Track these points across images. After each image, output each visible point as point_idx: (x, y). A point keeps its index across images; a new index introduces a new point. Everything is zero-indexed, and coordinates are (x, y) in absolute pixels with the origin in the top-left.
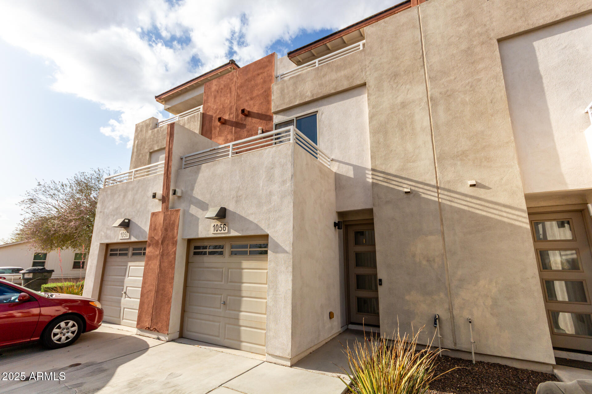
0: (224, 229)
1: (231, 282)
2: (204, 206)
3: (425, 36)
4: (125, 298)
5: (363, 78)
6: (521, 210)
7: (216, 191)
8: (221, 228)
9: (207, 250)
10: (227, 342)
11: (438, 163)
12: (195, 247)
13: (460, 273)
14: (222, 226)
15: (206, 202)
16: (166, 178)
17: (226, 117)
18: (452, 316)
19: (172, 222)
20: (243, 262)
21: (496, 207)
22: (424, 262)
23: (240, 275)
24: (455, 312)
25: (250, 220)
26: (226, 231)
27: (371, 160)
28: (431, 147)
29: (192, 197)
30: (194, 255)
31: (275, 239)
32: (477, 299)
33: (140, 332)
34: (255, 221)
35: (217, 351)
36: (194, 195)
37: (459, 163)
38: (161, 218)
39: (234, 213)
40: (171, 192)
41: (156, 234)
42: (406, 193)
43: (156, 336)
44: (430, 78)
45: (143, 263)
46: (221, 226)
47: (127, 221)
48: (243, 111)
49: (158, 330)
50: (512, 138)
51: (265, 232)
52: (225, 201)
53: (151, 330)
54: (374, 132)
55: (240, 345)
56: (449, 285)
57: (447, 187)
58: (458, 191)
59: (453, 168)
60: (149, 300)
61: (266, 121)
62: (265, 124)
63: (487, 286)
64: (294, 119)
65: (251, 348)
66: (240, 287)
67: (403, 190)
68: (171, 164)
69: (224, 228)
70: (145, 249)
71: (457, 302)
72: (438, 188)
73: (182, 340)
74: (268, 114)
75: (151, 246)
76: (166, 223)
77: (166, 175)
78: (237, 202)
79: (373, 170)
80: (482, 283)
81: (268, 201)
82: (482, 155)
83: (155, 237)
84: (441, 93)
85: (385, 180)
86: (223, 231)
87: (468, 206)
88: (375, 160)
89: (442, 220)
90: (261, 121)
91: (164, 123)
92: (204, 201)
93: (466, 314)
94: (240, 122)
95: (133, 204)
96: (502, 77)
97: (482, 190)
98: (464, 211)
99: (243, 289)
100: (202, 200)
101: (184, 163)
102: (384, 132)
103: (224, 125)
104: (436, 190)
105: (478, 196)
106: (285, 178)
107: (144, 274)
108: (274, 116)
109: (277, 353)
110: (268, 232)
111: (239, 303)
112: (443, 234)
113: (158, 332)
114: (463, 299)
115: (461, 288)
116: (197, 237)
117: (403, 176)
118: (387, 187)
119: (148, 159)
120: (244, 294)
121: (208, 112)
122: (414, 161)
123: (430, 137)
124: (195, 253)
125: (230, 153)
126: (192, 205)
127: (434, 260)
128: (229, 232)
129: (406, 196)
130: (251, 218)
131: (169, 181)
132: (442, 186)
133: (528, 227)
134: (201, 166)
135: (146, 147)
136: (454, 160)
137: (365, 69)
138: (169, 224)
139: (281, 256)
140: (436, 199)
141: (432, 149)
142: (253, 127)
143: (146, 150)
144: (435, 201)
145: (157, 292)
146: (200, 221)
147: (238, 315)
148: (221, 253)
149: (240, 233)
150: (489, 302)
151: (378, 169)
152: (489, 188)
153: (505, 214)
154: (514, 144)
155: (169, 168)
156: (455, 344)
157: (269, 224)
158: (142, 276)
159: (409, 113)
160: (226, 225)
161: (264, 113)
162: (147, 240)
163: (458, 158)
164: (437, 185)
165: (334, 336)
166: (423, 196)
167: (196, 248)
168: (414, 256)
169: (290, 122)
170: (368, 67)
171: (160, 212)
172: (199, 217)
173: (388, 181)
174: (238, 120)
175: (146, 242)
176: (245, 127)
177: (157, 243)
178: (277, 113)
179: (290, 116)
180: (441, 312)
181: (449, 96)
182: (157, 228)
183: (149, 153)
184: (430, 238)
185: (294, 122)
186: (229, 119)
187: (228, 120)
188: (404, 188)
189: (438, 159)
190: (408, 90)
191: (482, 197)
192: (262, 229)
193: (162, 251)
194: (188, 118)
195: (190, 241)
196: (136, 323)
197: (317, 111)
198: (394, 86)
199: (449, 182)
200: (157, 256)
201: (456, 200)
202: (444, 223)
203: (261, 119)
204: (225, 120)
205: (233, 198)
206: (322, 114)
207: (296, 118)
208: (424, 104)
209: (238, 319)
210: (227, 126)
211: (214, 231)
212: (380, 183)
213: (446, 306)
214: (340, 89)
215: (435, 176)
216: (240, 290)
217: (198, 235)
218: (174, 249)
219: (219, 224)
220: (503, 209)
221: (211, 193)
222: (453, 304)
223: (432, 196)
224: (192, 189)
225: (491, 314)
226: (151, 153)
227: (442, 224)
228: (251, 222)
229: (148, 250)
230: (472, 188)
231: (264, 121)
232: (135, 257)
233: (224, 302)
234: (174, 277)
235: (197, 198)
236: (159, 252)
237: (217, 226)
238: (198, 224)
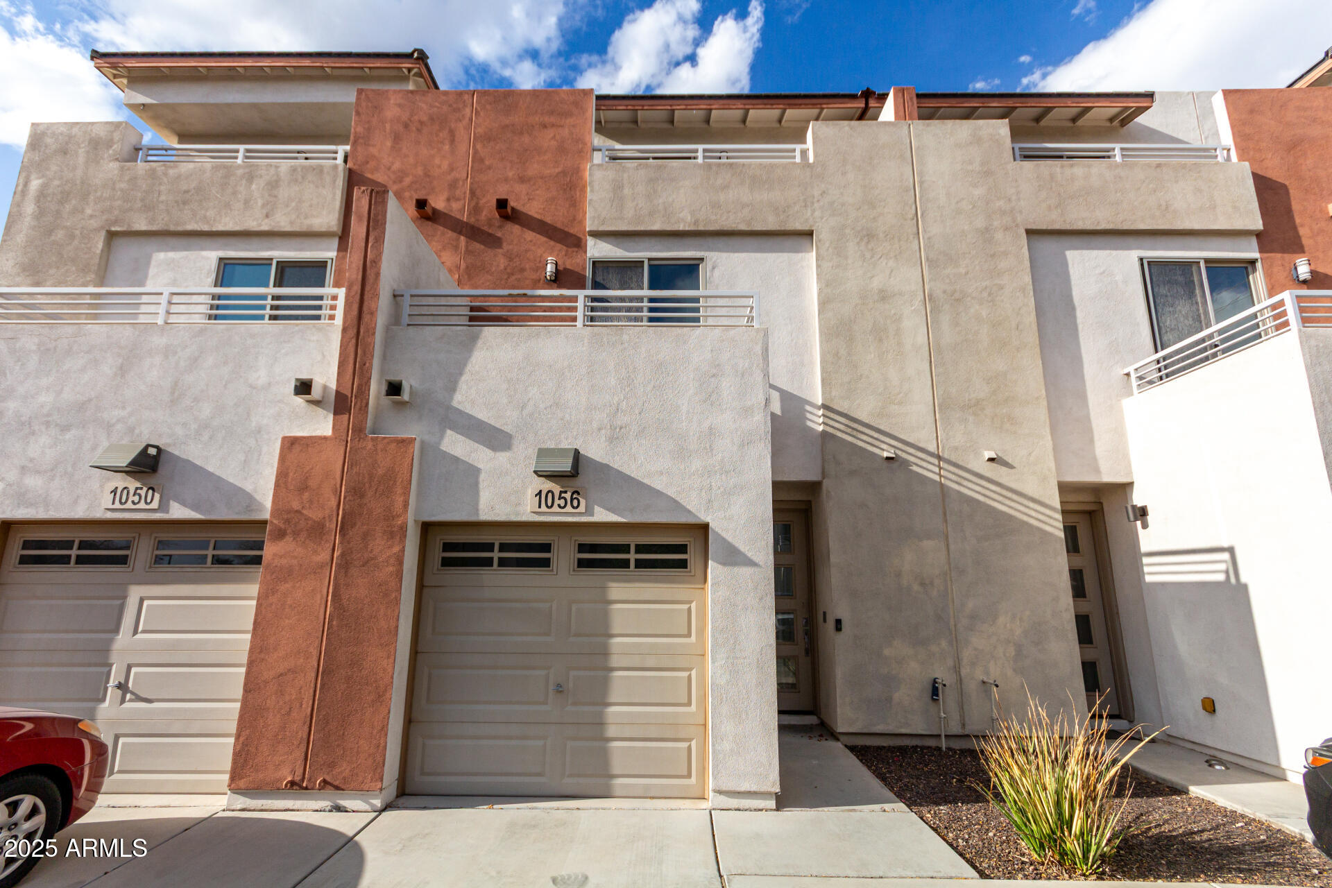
0: (575, 505)
1: (576, 635)
2: (496, 439)
3: (921, 183)
4: (123, 701)
5: (807, 220)
6: (1053, 509)
7: (542, 406)
8: (563, 501)
9: (495, 555)
10: (569, 784)
11: (939, 413)
12: (445, 544)
13: (970, 604)
14: (568, 496)
15: (507, 429)
16: (354, 341)
17: (438, 203)
18: (958, 679)
19: (380, 472)
20: (613, 585)
21: (1023, 501)
22: (916, 587)
23: (603, 618)
24: (964, 672)
25: (655, 489)
26: (582, 509)
27: (822, 388)
28: (930, 383)
29: (449, 408)
30: (442, 565)
31: (729, 537)
32: (995, 647)
33: (244, 802)
34: (671, 492)
36: (455, 405)
37: (971, 418)
38: (334, 458)
39: (605, 468)
40: (376, 388)
41: (311, 502)
42: (888, 458)
43: (326, 804)
44: (927, 259)
45: (254, 589)
46: (563, 495)
47: (152, 451)
48: (502, 204)
49: (336, 783)
50: (1044, 392)
51: (699, 517)
52: (575, 434)
53: (308, 788)
54: (828, 334)
55: (609, 787)
56: (955, 625)
57: (953, 459)
58: (968, 466)
59: (963, 426)
60: (287, 698)
61: (567, 246)
62: (564, 253)
63: (1008, 625)
64: (644, 261)
65: (647, 787)
67: (881, 455)
69: (575, 502)
70: (259, 546)
71: (967, 654)
72: (939, 458)
73: (402, 800)
74: (571, 231)
75: (289, 539)
76: (358, 474)
77: (352, 332)
78: (611, 440)
79: (825, 407)
80: (1001, 620)
81: (705, 448)
82: (1004, 411)
83: (305, 512)
84: (944, 292)
85: (849, 430)
86: (569, 509)
87: (983, 495)
88: (831, 388)
89: (945, 514)
90: (552, 243)
92: (497, 426)
93: (980, 676)
94: (485, 228)
95: (173, 402)
96: (1032, 293)
97: (1004, 469)
98: (976, 501)
99: (614, 650)
100: (492, 422)
101: (407, 310)
102: (848, 339)
103: (430, 223)
104: (936, 462)
105: (995, 478)
106: (749, 403)
107: (256, 623)
108: (590, 242)
109: (745, 787)
111: (603, 686)
112: (947, 537)
113: (337, 789)
114: (976, 649)
115: (972, 630)
116: (473, 519)
117: (882, 427)
118: (852, 444)
119: (98, 252)
121: (372, 174)
122: (900, 403)
123: (928, 364)
124: (446, 563)
125: (580, 314)
126: (449, 432)
127: (932, 583)
128: (589, 511)
129: (886, 464)
130: (657, 484)
131: (364, 353)
132: (946, 456)
133: (1062, 535)
134: (481, 331)
135: (89, 211)
136: (964, 412)
137: (813, 203)
138: (371, 476)
139: (746, 571)
140: (937, 478)
141: (931, 388)
142: (527, 251)
144: (935, 481)
145: (326, 673)
146: (482, 476)
147: (601, 715)
148: (541, 564)
149: (622, 517)
150: (1011, 651)
151: (834, 407)
152: (1012, 467)
153: (1033, 514)
154: (1045, 403)
155: (366, 318)
156: (964, 725)
157: (709, 501)
158: (251, 627)
159: (893, 312)
160: (579, 494)
161: (559, 225)
162: (266, 515)
163: (971, 410)
164: (938, 452)
166: (915, 468)
167: (448, 547)
168: (899, 575)
169: (633, 265)
170: (818, 201)
171: (325, 438)
172: (480, 466)
173: (855, 433)
174: (478, 220)
175: (265, 522)
176: (500, 246)
177: (317, 531)
178: (597, 234)
179: (633, 252)
180: (941, 673)
181: (957, 300)
182: (313, 483)
183: (103, 234)
184: (928, 544)
185: (643, 267)
186: (445, 211)
187: (445, 214)
188: (883, 450)
189: (939, 405)
190: (892, 271)
191: (1002, 480)
192: (689, 512)
193: (342, 555)
195: (427, 528)
197: (702, 259)
198: (868, 255)
199: (956, 449)
200: (322, 566)
201: (966, 483)
202: (948, 518)
203: (550, 238)
204: (435, 211)
205: (600, 429)
206: (714, 268)
207: (650, 259)
208: (917, 302)
209: (600, 723)
210: (441, 228)
211: (540, 507)
212: (839, 434)
213: (950, 662)
214: (758, 227)
215: (935, 435)
216: (606, 654)
217: (478, 514)
218: (396, 549)
219: (557, 489)
220: (1032, 505)
221: (523, 408)
222: (960, 658)
223: (929, 471)
224: (451, 388)
225: (1014, 670)
226: (112, 236)
227: (946, 521)
228: (659, 494)
229: (270, 551)
230: (989, 463)
231: (559, 246)
232: (164, 568)
233: (559, 685)
235: (470, 417)
236: (328, 558)
237: (550, 495)
238: (476, 484)
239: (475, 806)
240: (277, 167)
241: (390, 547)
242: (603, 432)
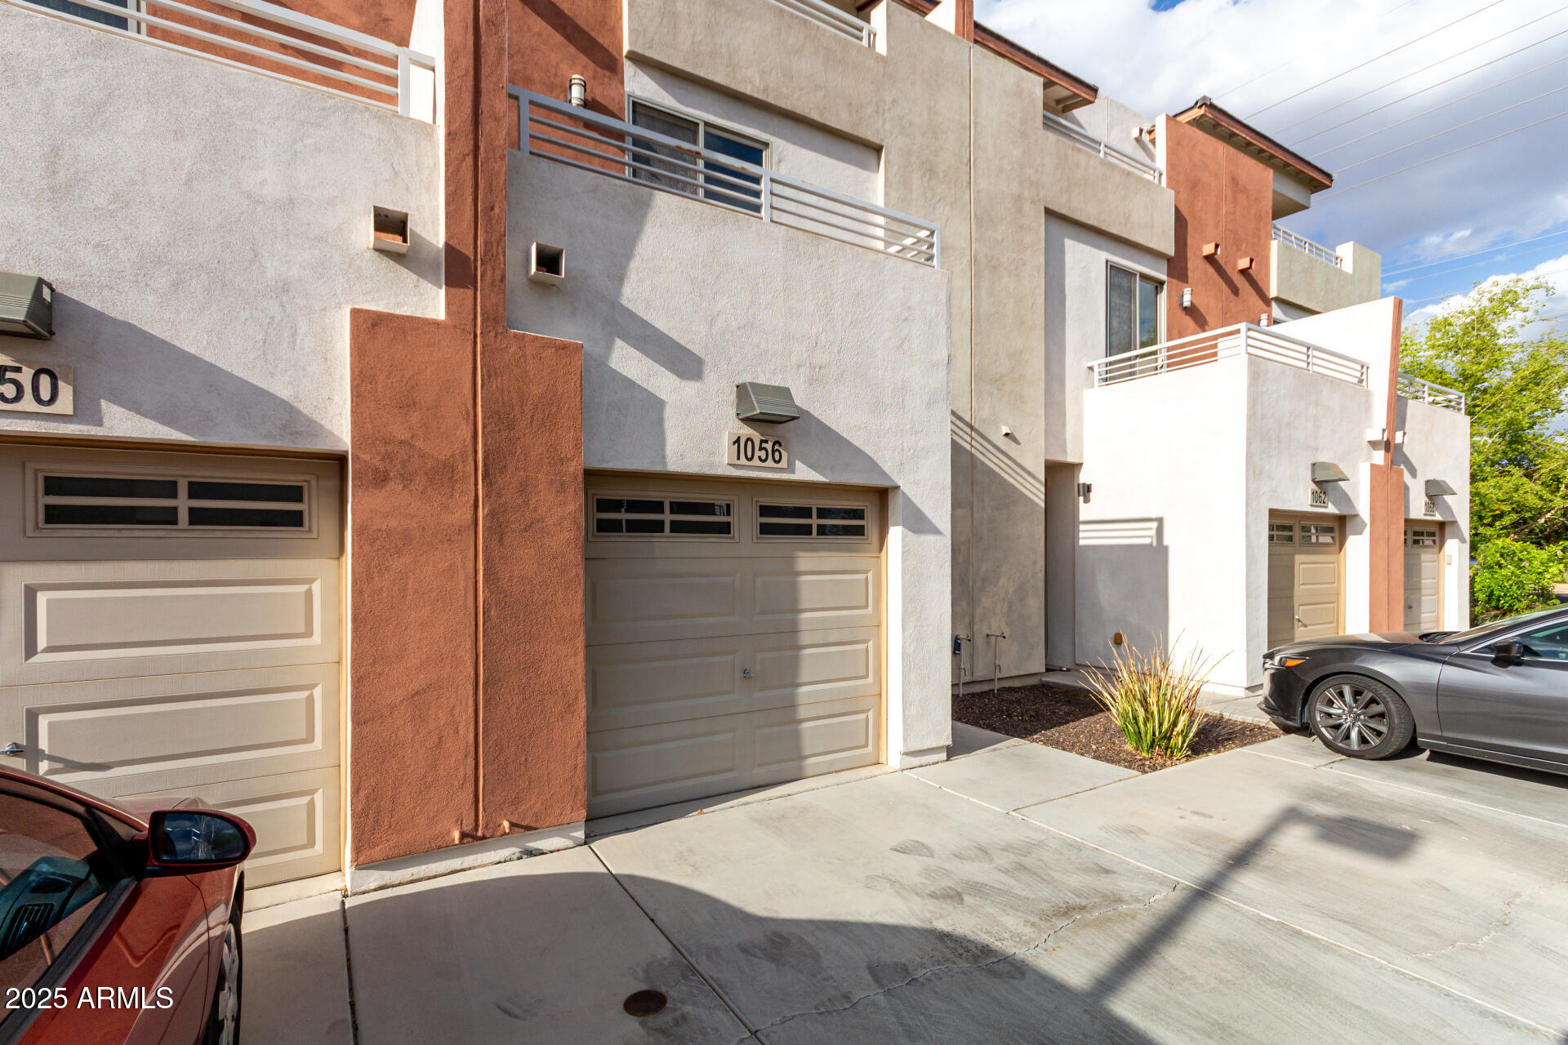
0: (777, 458)
1: (760, 612)
3: (976, 124)
5: (878, 132)
7: (734, 324)
8: (764, 452)
10: (760, 774)
11: (974, 382)
12: (600, 501)
14: (769, 446)
15: (695, 349)
18: (972, 634)
19: (535, 391)
20: (801, 554)
21: (1022, 473)
23: (793, 591)
24: (975, 628)
25: (853, 445)
26: (784, 464)
28: (970, 351)
29: (615, 305)
30: (599, 530)
31: (917, 501)
32: (996, 605)
33: (375, 878)
34: (869, 450)
36: (624, 303)
37: (995, 393)
41: (426, 427)
43: (510, 852)
44: (975, 215)
45: (339, 568)
46: (764, 445)
49: (526, 823)
50: (1043, 376)
51: (893, 481)
52: (773, 368)
53: (484, 838)
55: (800, 769)
56: (973, 587)
57: (981, 430)
58: (991, 439)
59: (990, 399)
60: (432, 725)
61: (596, 63)
62: (595, 75)
63: (1005, 585)
66: (795, 622)
69: (777, 454)
71: (979, 612)
72: (972, 428)
75: (395, 486)
78: (811, 381)
80: (1002, 581)
81: (898, 404)
82: (1017, 389)
83: (418, 444)
84: (986, 256)
86: (770, 463)
87: (1000, 467)
89: (972, 482)
92: (682, 342)
93: (985, 628)
97: (1014, 445)
98: (994, 472)
99: (803, 626)
100: (674, 336)
101: (527, 126)
104: (969, 430)
105: (1008, 452)
108: (629, 68)
109: (927, 745)
110: (900, 483)
111: (794, 665)
112: (972, 506)
113: (528, 828)
114: (984, 608)
115: (983, 591)
116: (656, 468)
120: (805, 638)
123: (970, 334)
126: (618, 342)
127: (959, 549)
128: (791, 468)
130: (857, 440)
131: (490, 187)
132: (977, 427)
133: (1043, 505)
134: (650, 195)
136: (991, 385)
137: (884, 111)
138: (522, 396)
139: (930, 539)
140: (968, 447)
141: (970, 356)
144: (968, 451)
145: (490, 682)
146: (668, 412)
147: (793, 696)
148: (725, 529)
149: (823, 476)
150: (1006, 607)
152: (1018, 443)
153: (1028, 486)
154: (1043, 386)
156: (972, 674)
157: (902, 462)
160: (780, 445)
163: (996, 386)
164: (971, 421)
166: (954, 437)
169: (685, 125)
170: (889, 110)
171: (435, 323)
172: (664, 397)
175: (339, 456)
177: (444, 474)
178: (639, 61)
179: (687, 106)
180: (961, 630)
181: (994, 268)
182: (424, 397)
184: (959, 512)
185: (698, 131)
189: (975, 374)
190: (948, 219)
191: (1012, 455)
192: (885, 474)
196: (349, 848)
197: (766, 145)
198: (929, 195)
199: (984, 422)
200: (458, 530)
201: (988, 455)
202: (974, 488)
205: (799, 366)
207: (706, 124)
208: (965, 263)
209: (791, 706)
211: (738, 458)
213: (967, 620)
214: (832, 123)
215: (971, 404)
216: (794, 631)
217: (662, 463)
218: (571, 508)
219: (757, 437)
220: (1028, 478)
221: (712, 322)
222: (974, 616)
223: (964, 440)
224: (619, 278)
228: (857, 451)
230: (1005, 438)
233: (746, 671)
235: (645, 324)
237: (749, 443)
238: (660, 422)
239: (683, 815)
241: (563, 504)
242: (802, 370)
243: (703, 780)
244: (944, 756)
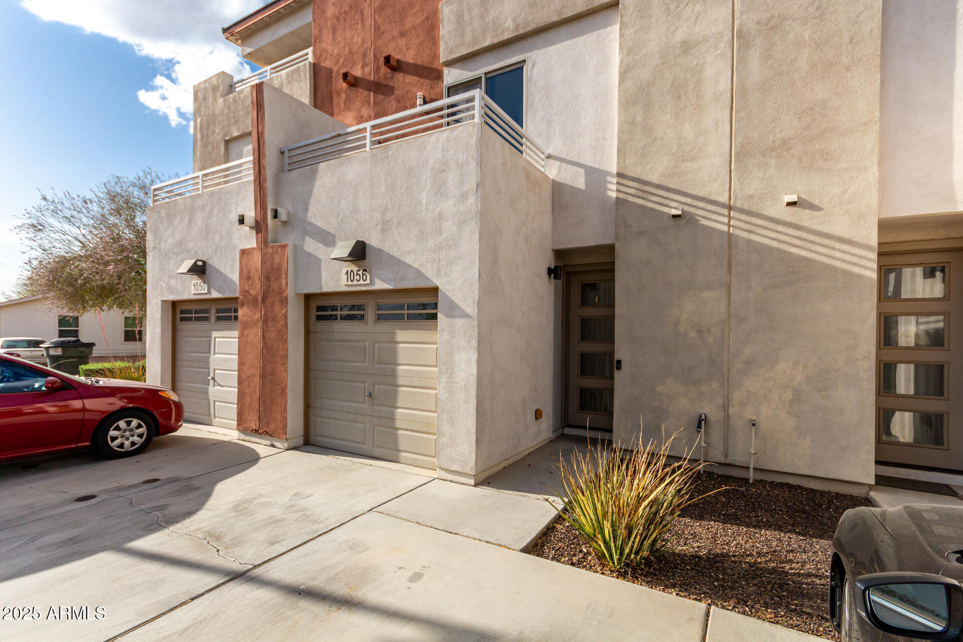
0: (365, 279)
1: (378, 363)
2: (328, 239)
4: (214, 386)
6: (868, 248)
7: (347, 213)
8: (358, 276)
9: (339, 313)
10: (377, 451)
11: (735, 162)
12: (317, 307)
13: (748, 351)
14: (361, 273)
15: (332, 231)
16: (259, 187)
17: (357, 72)
18: (726, 415)
19: (275, 266)
20: (397, 331)
22: (692, 334)
23: (394, 353)
24: (732, 411)
25: (407, 263)
26: (368, 282)
27: (618, 158)
28: (728, 131)
29: (305, 222)
30: (317, 320)
31: (450, 295)
32: (770, 391)
33: (243, 436)
34: (416, 265)
35: (362, 463)
36: (309, 220)
37: (773, 162)
38: (257, 259)
39: (380, 251)
40: (270, 215)
41: (251, 285)
42: (674, 216)
43: (268, 443)
45: (236, 333)
46: (359, 273)
47: (200, 263)
48: (388, 59)
49: (270, 433)
50: (877, 114)
51: (433, 282)
52: (364, 230)
53: (260, 434)
54: (626, 104)
55: (397, 456)
56: (729, 369)
57: (746, 207)
58: (765, 213)
59: (762, 172)
60: (251, 389)
61: (431, 80)
62: (429, 87)
63: (788, 371)
64: (481, 77)
65: (414, 459)
66: (394, 371)
67: (669, 212)
68: (264, 163)
69: (365, 277)
70: (236, 311)
71: (737, 395)
72: (730, 208)
73: (308, 448)
74: (434, 66)
75: (245, 306)
76: (267, 268)
77: (258, 182)
78: (383, 231)
79: (619, 175)
80: (781, 366)
81: (437, 230)
82: (818, 146)
83: (250, 291)
84: (758, 23)
85: (640, 194)
86: (362, 282)
87: (778, 241)
88: (625, 157)
89: (730, 265)
90: (422, 80)
91: (244, 82)
92: (327, 230)
93: (749, 414)
94: (383, 82)
97: (807, 212)
99: (399, 373)
100: (324, 228)
101: (287, 161)
102: (645, 104)
103: (354, 88)
104: (726, 212)
106: (465, 189)
107: (239, 351)
108: (446, 71)
109: (455, 468)
110: (437, 283)
111: (394, 396)
112: (729, 287)
113: (271, 436)
114: (748, 391)
115: (746, 374)
116: (319, 291)
117: (672, 186)
118: (642, 206)
119: (223, 153)
120: (401, 381)
121: (324, 63)
122: (693, 159)
123: (728, 111)
124: (319, 318)
125: (368, 141)
126: (307, 238)
127: (709, 331)
128: (372, 282)
129: (672, 222)
130: (409, 260)
131: (264, 194)
132: (738, 205)
133: (874, 276)
135: (217, 131)
136: (765, 156)
138: (272, 270)
139: (459, 322)
140: (725, 228)
141: (729, 136)
142: (407, 92)
143: (218, 137)
144: (723, 232)
145: (263, 377)
146: (322, 263)
147: (393, 414)
148: (362, 317)
149: (390, 285)
150: (788, 395)
151: (628, 174)
152: (819, 209)
153: (838, 255)
154: (877, 127)
155: (262, 170)
156: (726, 456)
157: (438, 270)
158: (237, 353)
159: (694, 63)
160: (366, 271)
161: (425, 65)
162: (237, 295)
163: (774, 154)
164: (730, 203)
165: (542, 444)
166: (704, 222)
167: (319, 309)
168: (677, 323)
169: (475, 82)
171: (253, 249)
172: (320, 257)
173: (645, 195)
174: (379, 77)
175: (237, 298)
176: (393, 93)
177: (255, 301)
178: (450, 64)
179: (475, 71)
180: (710, 410)
181: (773, 28)
182: (251, 275)
183: (223, 142)
184: (708, 294)
185: (481, 82)
186: (361, 76)
187: (361, 78)
188: (671, 207)
189: (736, 154)
190: (698, 16)
192: (427, 278)
193: (264, 314)
194: (288, 75)
195: (308, 298)
196: (235, 423)
197: (524, 61)
198: (673, 7)
199: (751, 197)
200: (258, 321)
201: (759, 230)
202: (733, 270)
203: (421, 77)
204: (356, 78)
205: (377, 225)
206: (533, 66)
207: (486, 74)
208: (723, 46)
209: (392, 418)
210: (360, 90)
211: (347, 281)
212: (630, 199)
213: (720, 401)
214: (569, 13)
215: (728, 186)
216: (394, 375)
217: (321, 288)
218: (284, 311)
219: (355, 269)
220: (838, 245)
221: (339, 215)
222: (730, 398)
223: (718, 222)
224: (306, 209)
225: (789, 413)
226: (227, 142)
227: (730, 272)
228: (409, 266)
229: (241, 312)
230: (789, 208)
231: (427, 81)
232: (221, 323)
233: (370, 393)
234: (287, 355)
235: (314, 225)
236: (259, 316)
237: (352, 273)
238: (320, 269)
239: (327, 455)
240: (281, 76)
242: (378, 226)
243: (347, 443)
244: (472, 482)
